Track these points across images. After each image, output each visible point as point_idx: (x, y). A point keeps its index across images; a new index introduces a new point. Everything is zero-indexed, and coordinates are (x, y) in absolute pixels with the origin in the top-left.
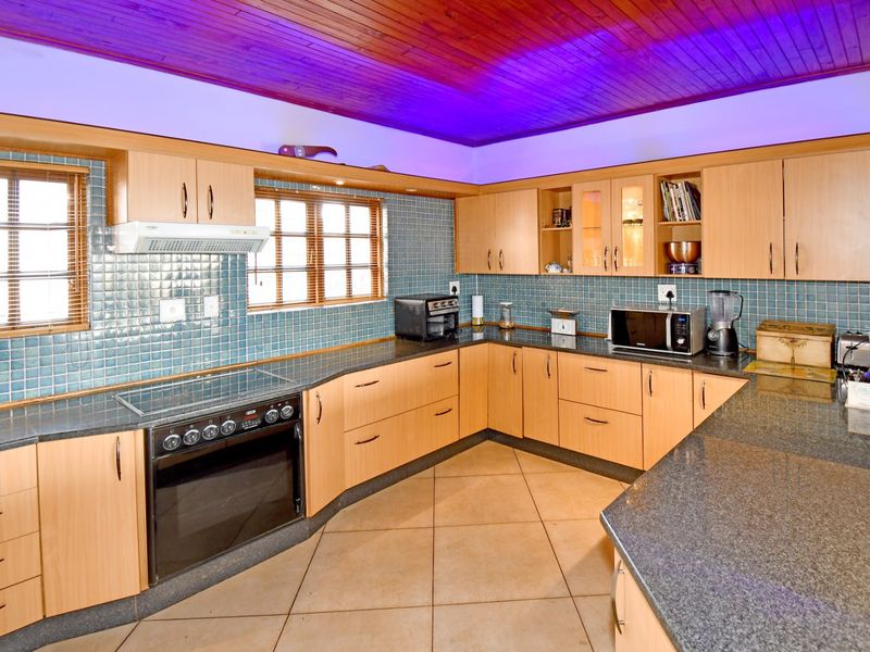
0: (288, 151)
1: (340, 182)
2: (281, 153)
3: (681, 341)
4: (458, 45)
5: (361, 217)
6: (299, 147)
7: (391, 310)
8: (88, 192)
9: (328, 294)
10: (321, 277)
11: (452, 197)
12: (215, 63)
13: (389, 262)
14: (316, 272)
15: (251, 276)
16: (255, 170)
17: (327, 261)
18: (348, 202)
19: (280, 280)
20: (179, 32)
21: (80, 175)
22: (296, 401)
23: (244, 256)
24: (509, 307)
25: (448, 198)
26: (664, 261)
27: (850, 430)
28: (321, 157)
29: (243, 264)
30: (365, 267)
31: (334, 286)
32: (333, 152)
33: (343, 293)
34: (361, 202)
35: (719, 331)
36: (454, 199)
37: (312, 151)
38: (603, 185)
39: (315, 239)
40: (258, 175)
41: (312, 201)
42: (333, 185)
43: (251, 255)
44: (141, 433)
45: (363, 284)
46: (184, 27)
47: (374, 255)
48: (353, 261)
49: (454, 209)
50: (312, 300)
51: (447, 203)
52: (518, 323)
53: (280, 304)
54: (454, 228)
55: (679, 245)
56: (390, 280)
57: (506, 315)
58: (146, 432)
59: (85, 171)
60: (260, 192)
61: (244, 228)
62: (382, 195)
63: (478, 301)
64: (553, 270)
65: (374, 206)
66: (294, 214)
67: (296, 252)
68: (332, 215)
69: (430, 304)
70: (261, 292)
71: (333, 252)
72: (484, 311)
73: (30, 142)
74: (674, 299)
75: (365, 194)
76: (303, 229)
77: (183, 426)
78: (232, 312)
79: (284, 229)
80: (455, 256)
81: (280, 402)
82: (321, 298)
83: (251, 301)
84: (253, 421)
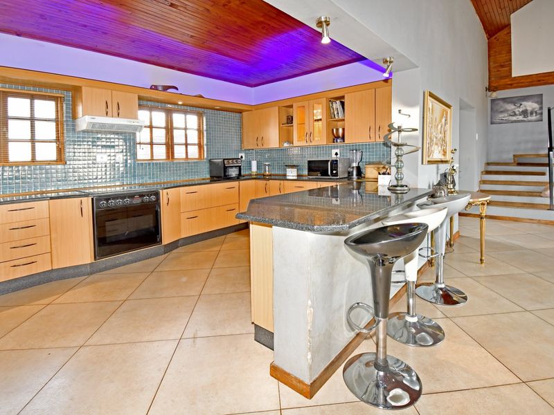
0: (155, 88)
1: (180, 103)
2: (151, 88)
3: (334, 172)
4: (225, 39)
5: (192, 120)
6: (159, 86)
7: (207, 165)
8: (64, 106)
9: (176, 156)
10: (173, 148)
11: (240, 112)
12: (119, 48)
13: (207, 142)
14: (170, 146)
15: (138, 146)
16: (139, 96)
17: (176, 141)
18: (185, 112)
19: (152, 148)
20: (104, 36)
21: (61, 97)
22: (157, 194)
23: (135, 134)
24: (269, 165)
25: (238, 112)
26: (332, 137)
27: (379, 194)
28: (170, 90)
29: (134, 139)
30: (194, 145)
31: (179, 152)
32: (176, 89)
33: (184, 156)
34: (192, 112)
35: (353, 168)
36: (241, 113)
37: (166, 88)
38: (305, 103)
39: (169, 129)
40: (140, 98)
41: (169, 113)
42: (178, 104)
43: (138, 134)
44: (90, 199)
45: (194, 152)
46: (106, 33)
47: (199, 138)
48: (189, 142)
49: (241, 118)
50: (168, 157)
51: (238, 115)
52: (273, 173)
53: (152, 159)
54: (241, 127)
55: (337, 130)
56: (207, 151)
57: (267, 169)
58: (92, 199)
59: (63, 96)
60: (141, 107)
61: (133, 120)
62: (203, 110)
63: (254, 164)
64: (286, 145)
65: (200, 115)
66: (159, 118)
67: (160, 135)
68: (178, 119)
69: (226, 161)
70: (143, 153)
71: (178, 137)
72: (257, 169)
73: (40, 82)
74: (339, 156)
75: (194, 109)
76: (164, 125)
77: (108, 198)
78: (129, 161)
79: (154, 124)
80: (242, 142)
81: (150, 194)
82: (173, 157)
83: (139, 157)
84: (137, 201)
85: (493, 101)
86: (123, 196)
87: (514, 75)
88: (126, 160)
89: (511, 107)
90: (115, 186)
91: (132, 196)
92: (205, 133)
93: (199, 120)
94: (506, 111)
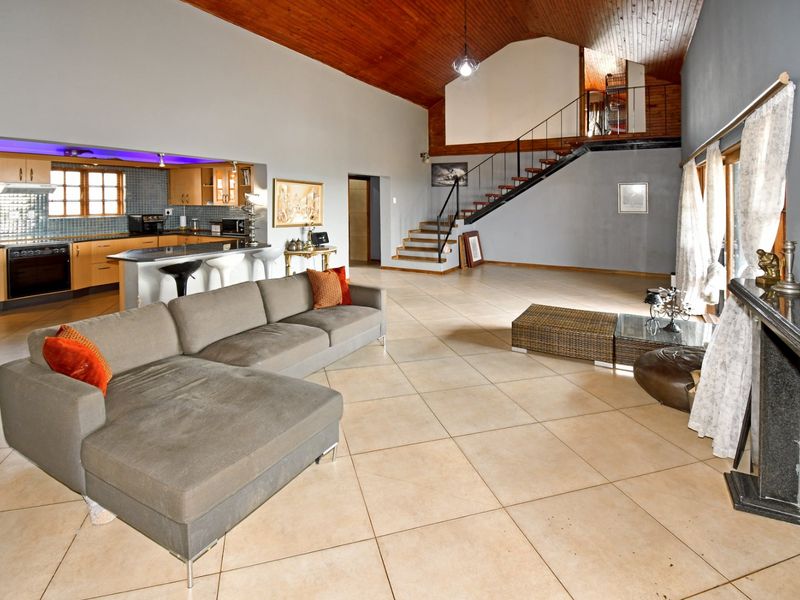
0: (68, 153)
1: (96, 164)
5: (111, 179)
7: (127, 220)
9: (92, 212)
10: (88, 205)
13: (127, 198)
14: (85, 202)
15: (50, 203)
17: (91, 198)
18: (103, 172)
19: (65, 205)
22: (67, 247)
23: (47, 195)
24: (197, 221)
25: (164, 170)
28: (84, 155)
29: (47, 198)
30: (113, 201)
31: (95, 209)
32: (91, 153)
33: (100, 212)
34: (110, 171)
36: (168, 170)
37: (80, 152)
39: (84, 188)
40: (53, 162)
41: (84, 173)
42: (93, 165)
43: (50, 195)
44: (5, 250)
45: (111, 208)
47: (119, 195)
48: (106, 198)
49: (169, 174)
50: (82, 214)
51: (164, 172)
52: (199, 229)
53: (65, 215)
54: (168, 184)
56: (127, 207)
57: (195, 225)
58: (7, 250)
60: (53, 168)
61: (45, 185)
62: (122, 168)
63: (183, 219)
65: (119, 173)
66: (74, 177)
67: (74, 194)
68: (95, 178)
69: (144, 218)
70: (55, 210)
71: (95, 194)
72: (186, 224)
75: (113, 168)
76: (78, 183)
77: (20, 249)
78: (41, 217)
79: (67, 184)
80: (169, 197)
81: (59, 246)
82: (88, 214)
83: (50, 213)
84: (48, 252)
85: (433, 165)
86: (34, 248)
87: (447, 144)
88: (38, 218)
89: (445, 172)
90: (26, 240)
91: (42, 248)
92: (125, 190)
93: (118, 178)
94: (442, 175)
